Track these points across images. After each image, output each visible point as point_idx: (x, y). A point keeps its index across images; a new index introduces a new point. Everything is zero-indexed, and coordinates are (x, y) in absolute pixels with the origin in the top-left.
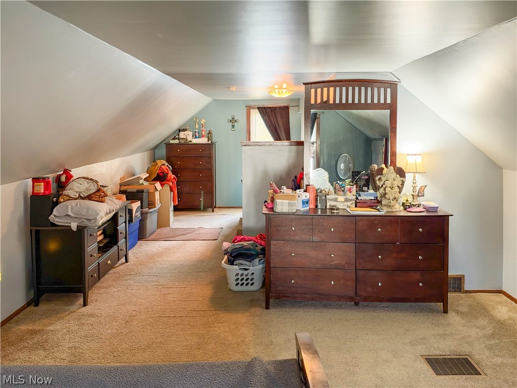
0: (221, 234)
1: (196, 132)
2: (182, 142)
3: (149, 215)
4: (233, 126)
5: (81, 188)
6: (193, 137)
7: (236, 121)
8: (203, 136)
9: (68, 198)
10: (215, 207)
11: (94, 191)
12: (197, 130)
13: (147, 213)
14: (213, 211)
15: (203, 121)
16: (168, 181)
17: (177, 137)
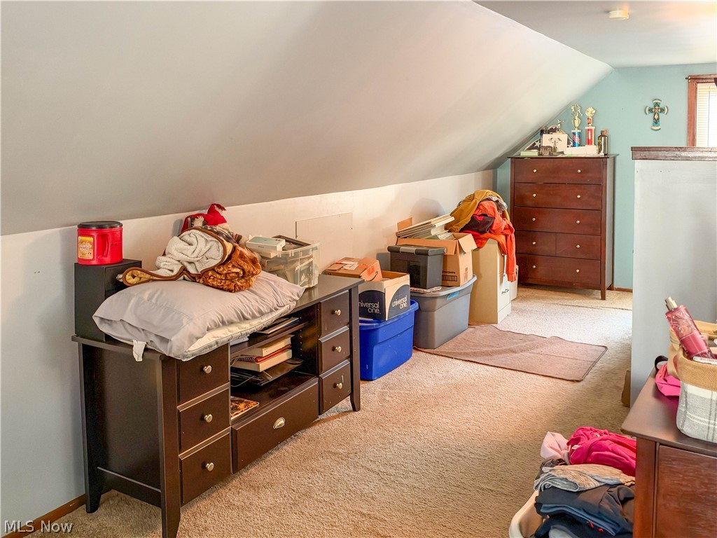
0: (598, 365)
1: (574, 134)
2: (546, 154)
3: (439, 302)
4: (656, 121)
5: (189, 253)
6: (568, 143)
7: (662, 110)
8: (589, 142)
9: (148, 276)
10: (611, 288)
11: (216, 262)
12: (576, 131)
13: (435, 298)
14: (603, 298)
15: (589, 112)
16: (495, 232)
17: (538, 144)
